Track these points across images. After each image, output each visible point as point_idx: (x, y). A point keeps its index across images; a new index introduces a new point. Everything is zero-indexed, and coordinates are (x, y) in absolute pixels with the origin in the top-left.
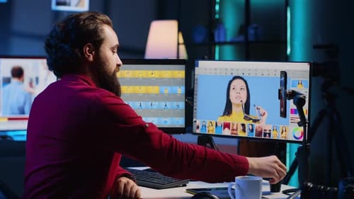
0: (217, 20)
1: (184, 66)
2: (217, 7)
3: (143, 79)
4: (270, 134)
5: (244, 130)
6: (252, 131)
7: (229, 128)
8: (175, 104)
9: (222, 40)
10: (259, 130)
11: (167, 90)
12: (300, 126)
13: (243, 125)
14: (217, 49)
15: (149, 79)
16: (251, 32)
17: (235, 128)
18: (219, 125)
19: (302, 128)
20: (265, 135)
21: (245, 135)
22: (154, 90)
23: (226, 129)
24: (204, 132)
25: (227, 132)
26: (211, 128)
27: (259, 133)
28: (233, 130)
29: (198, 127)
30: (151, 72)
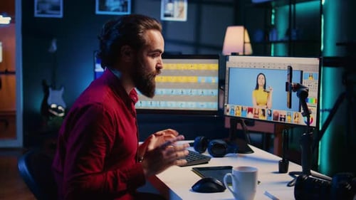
0: (272, 25)
1: (217, 61)
2: (273, 17)
3: (185, 70)
4: (285, 119)
5: (264, 115)
6: (270, 115)
7: (252, 112)
8: (210, 91)
9: (274, 39)
10: (276, 115)
11: (203, 80)
12: (304, 116)
13: (263, 110)
14: (273, 46)
15: (189, 71)
16: (294, 33)
17: (257, 112)
18: (245, 109)
19: (306, 118)
20: (281, 120)
21: (265, 119)
22: (193, 79)
23: (250, 113)
24: (232, 115)
25: (250, 116)
26: (238, 112)
27: (276, 118)
28: (255, 114)
29: (228, 111)
30: (190, 65)
